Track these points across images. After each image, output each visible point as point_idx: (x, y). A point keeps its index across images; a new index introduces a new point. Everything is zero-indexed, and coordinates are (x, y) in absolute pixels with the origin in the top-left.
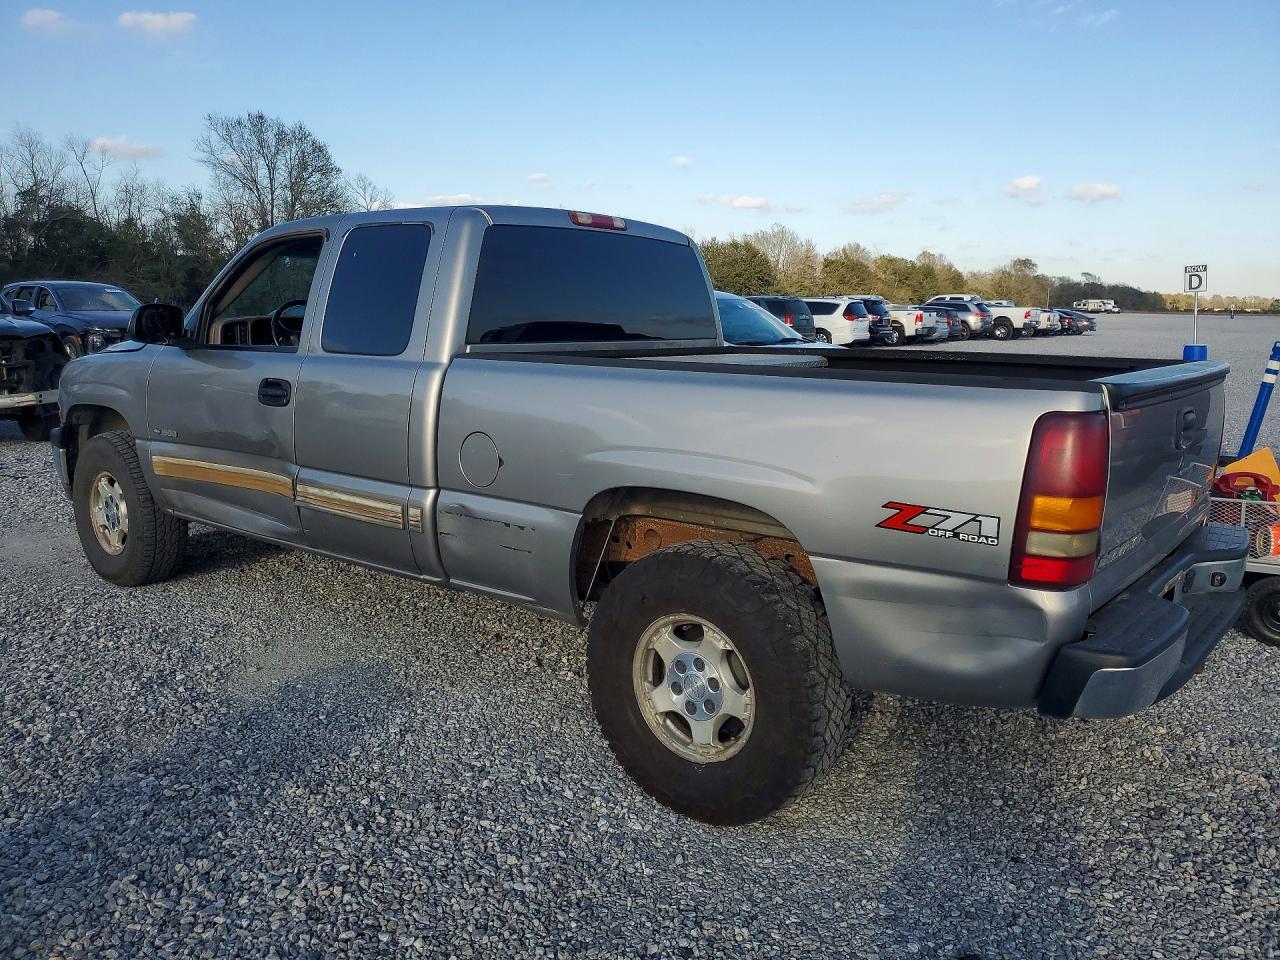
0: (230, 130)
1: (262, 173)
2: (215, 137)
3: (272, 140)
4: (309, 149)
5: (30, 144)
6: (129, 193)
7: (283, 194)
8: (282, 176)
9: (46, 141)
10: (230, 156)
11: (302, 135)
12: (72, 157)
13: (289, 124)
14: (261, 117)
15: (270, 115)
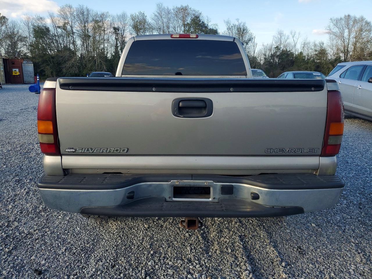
0: (337, 22)
1: (346, 34)
2: (332, 25)
3: (351, 23)
4: (364, 24)
5: (281, 34)
6: (305, 44)
7: (353, 40)
8: (353, 35)
9: (284, 33)
10: (336, 30)
11: (362, 19)
12: (291, 36)
13: (358, 16)
14: (349, 16)
15: (352, 15)
